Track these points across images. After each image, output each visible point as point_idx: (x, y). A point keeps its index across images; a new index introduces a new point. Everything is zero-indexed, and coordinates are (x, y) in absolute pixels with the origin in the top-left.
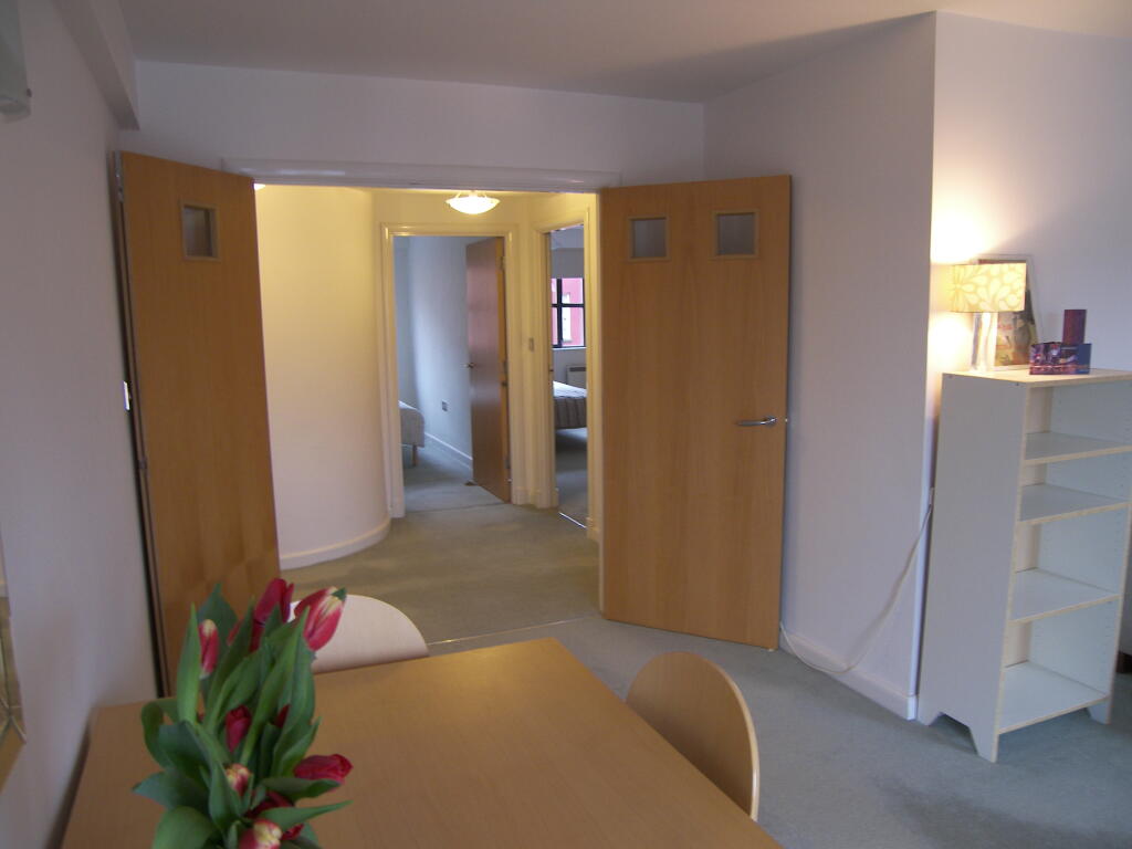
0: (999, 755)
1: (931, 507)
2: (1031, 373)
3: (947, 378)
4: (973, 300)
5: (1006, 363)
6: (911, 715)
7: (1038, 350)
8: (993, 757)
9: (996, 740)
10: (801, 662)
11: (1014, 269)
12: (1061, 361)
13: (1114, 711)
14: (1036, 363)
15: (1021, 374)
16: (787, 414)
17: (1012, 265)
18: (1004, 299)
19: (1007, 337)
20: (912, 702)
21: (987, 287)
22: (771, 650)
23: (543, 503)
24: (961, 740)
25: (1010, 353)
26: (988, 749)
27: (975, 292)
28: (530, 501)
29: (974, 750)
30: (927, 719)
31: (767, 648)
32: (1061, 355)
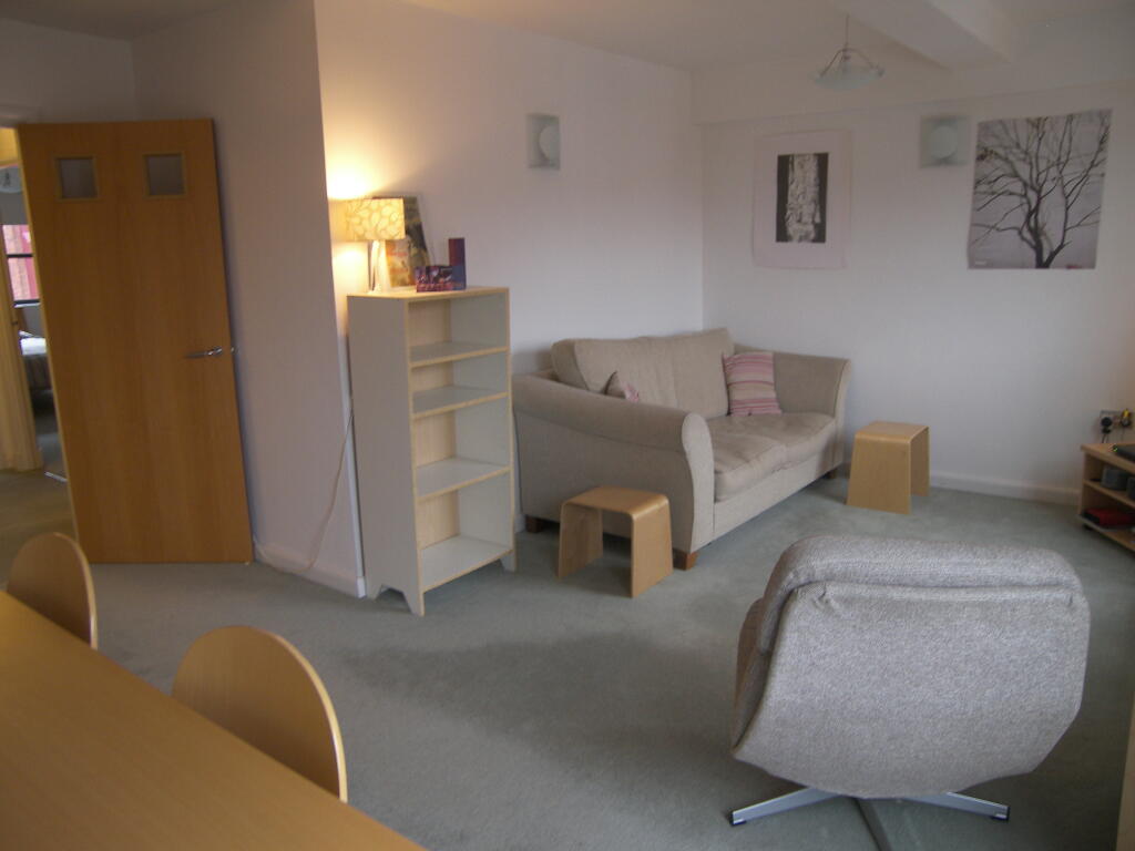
0: (426, 610)
1: (352, 412)
2: (418, 291)
3: (351, 299)
4: (361, 232)
5: (403, 283)
6: (362, 593)
7: (421, 273)
8: (422, 612)
9: (421, 597)
10: (275, 570)
11: (390, 204)
12: (442, 280)
13: (518, 562)
14: (420, 282)
15: (410, 293)
16: (233, 344)
17: (389, 201)
18: (385, 229)
19: (403, 263)
20: (361, 583)
21: (370, 218)
22: (247, 564)
23: (26, 465)
24: (400, 605)
25: (406, 276)
26: (418, 605)
27: (360, 224)
28: (10, 465)
29: (408, 611)
30: (374, 595)
31: (244, 562)
32: (440, 275)
